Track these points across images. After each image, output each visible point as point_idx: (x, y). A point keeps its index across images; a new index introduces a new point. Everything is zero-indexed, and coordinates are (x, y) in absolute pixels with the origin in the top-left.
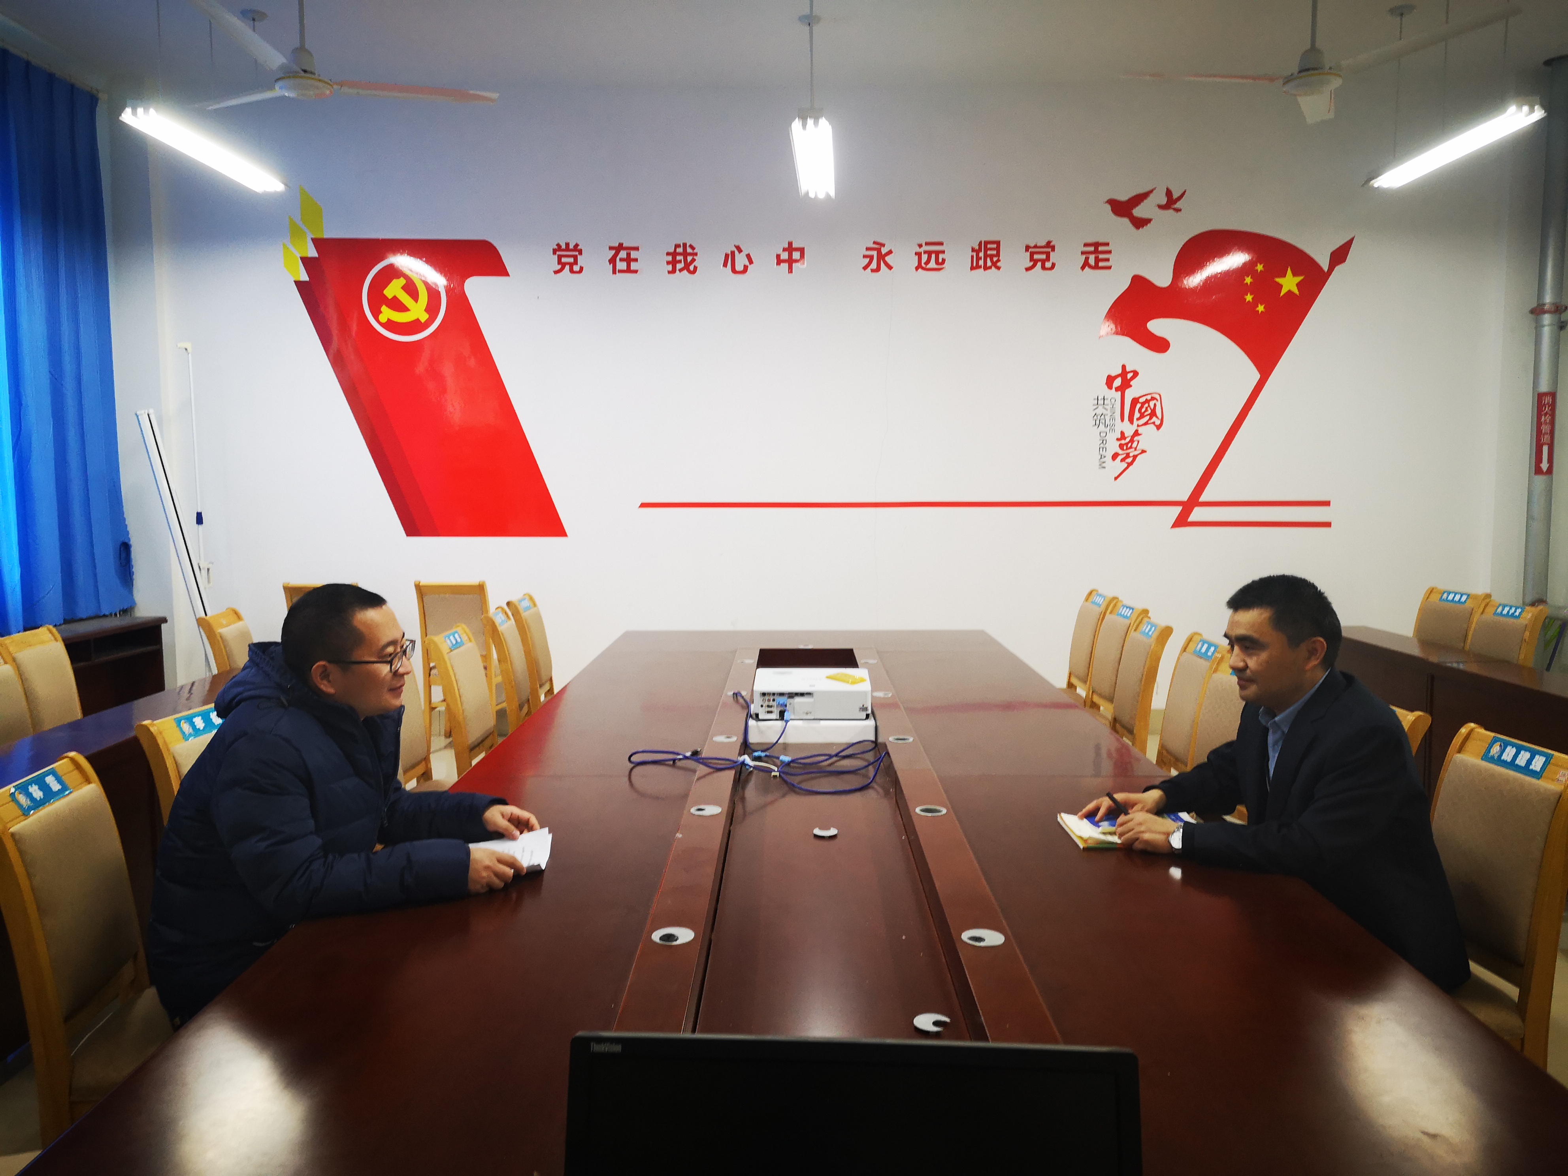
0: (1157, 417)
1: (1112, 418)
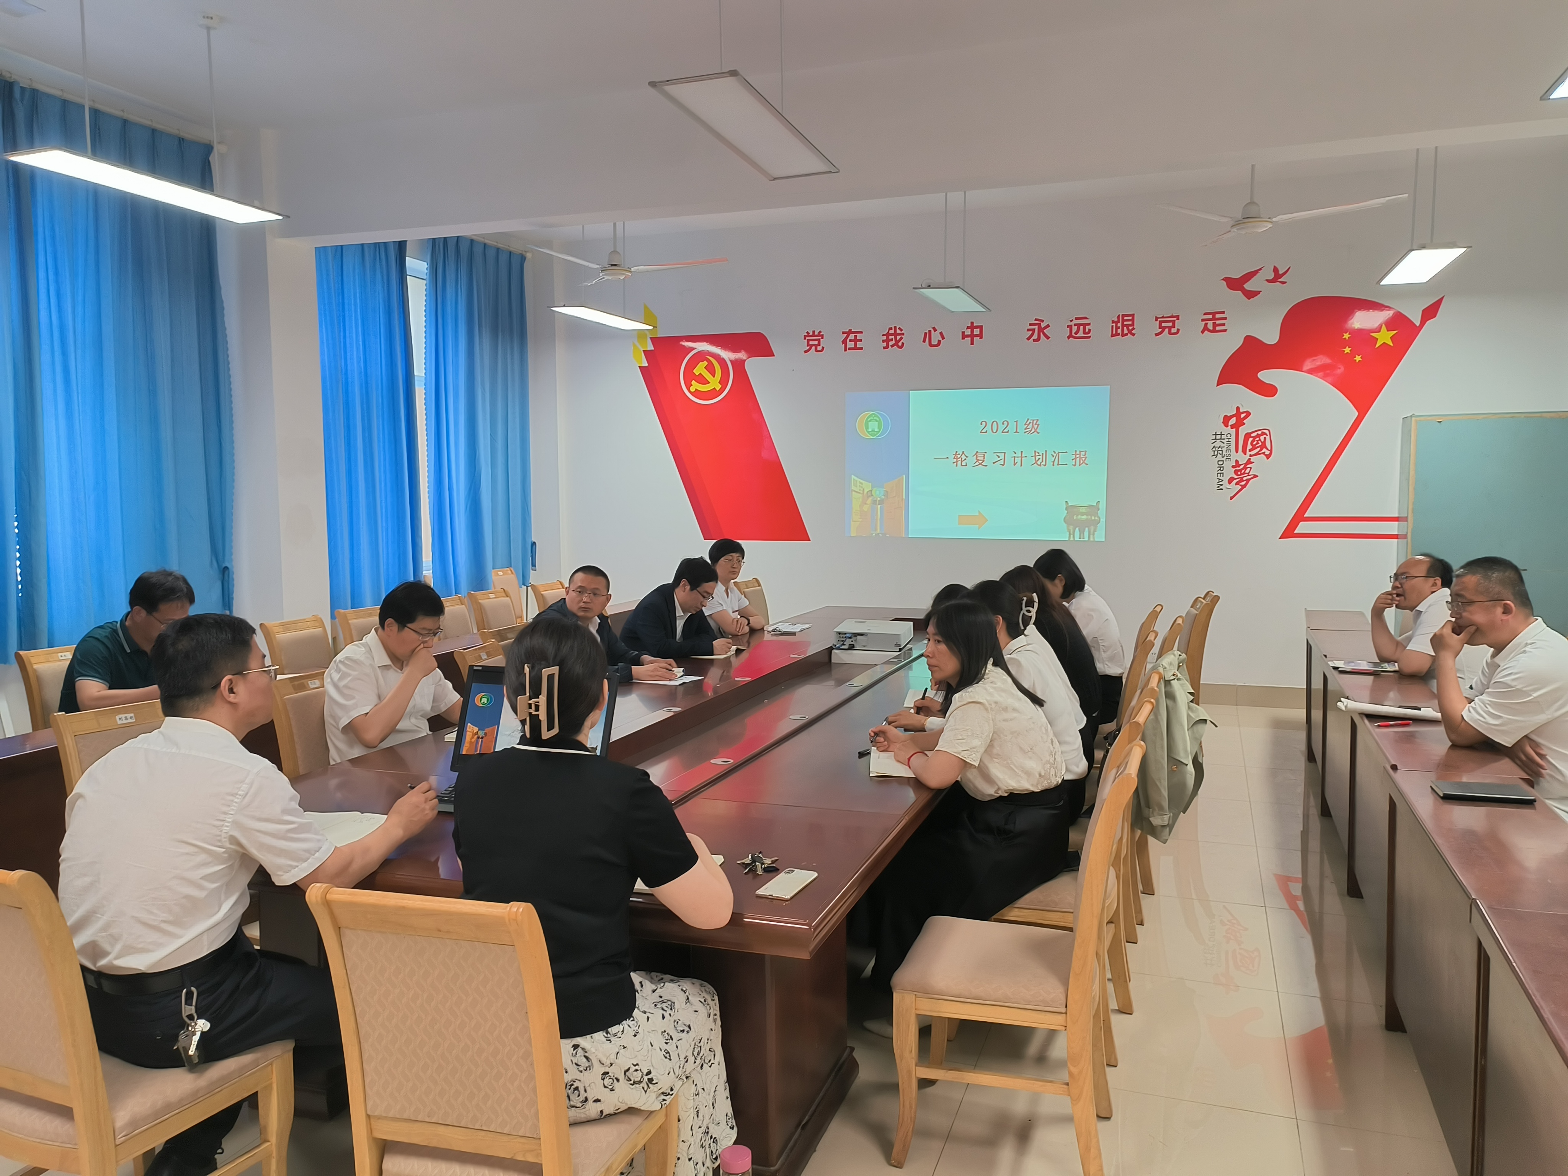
0: (1267, 449)
1: (1228, 449)
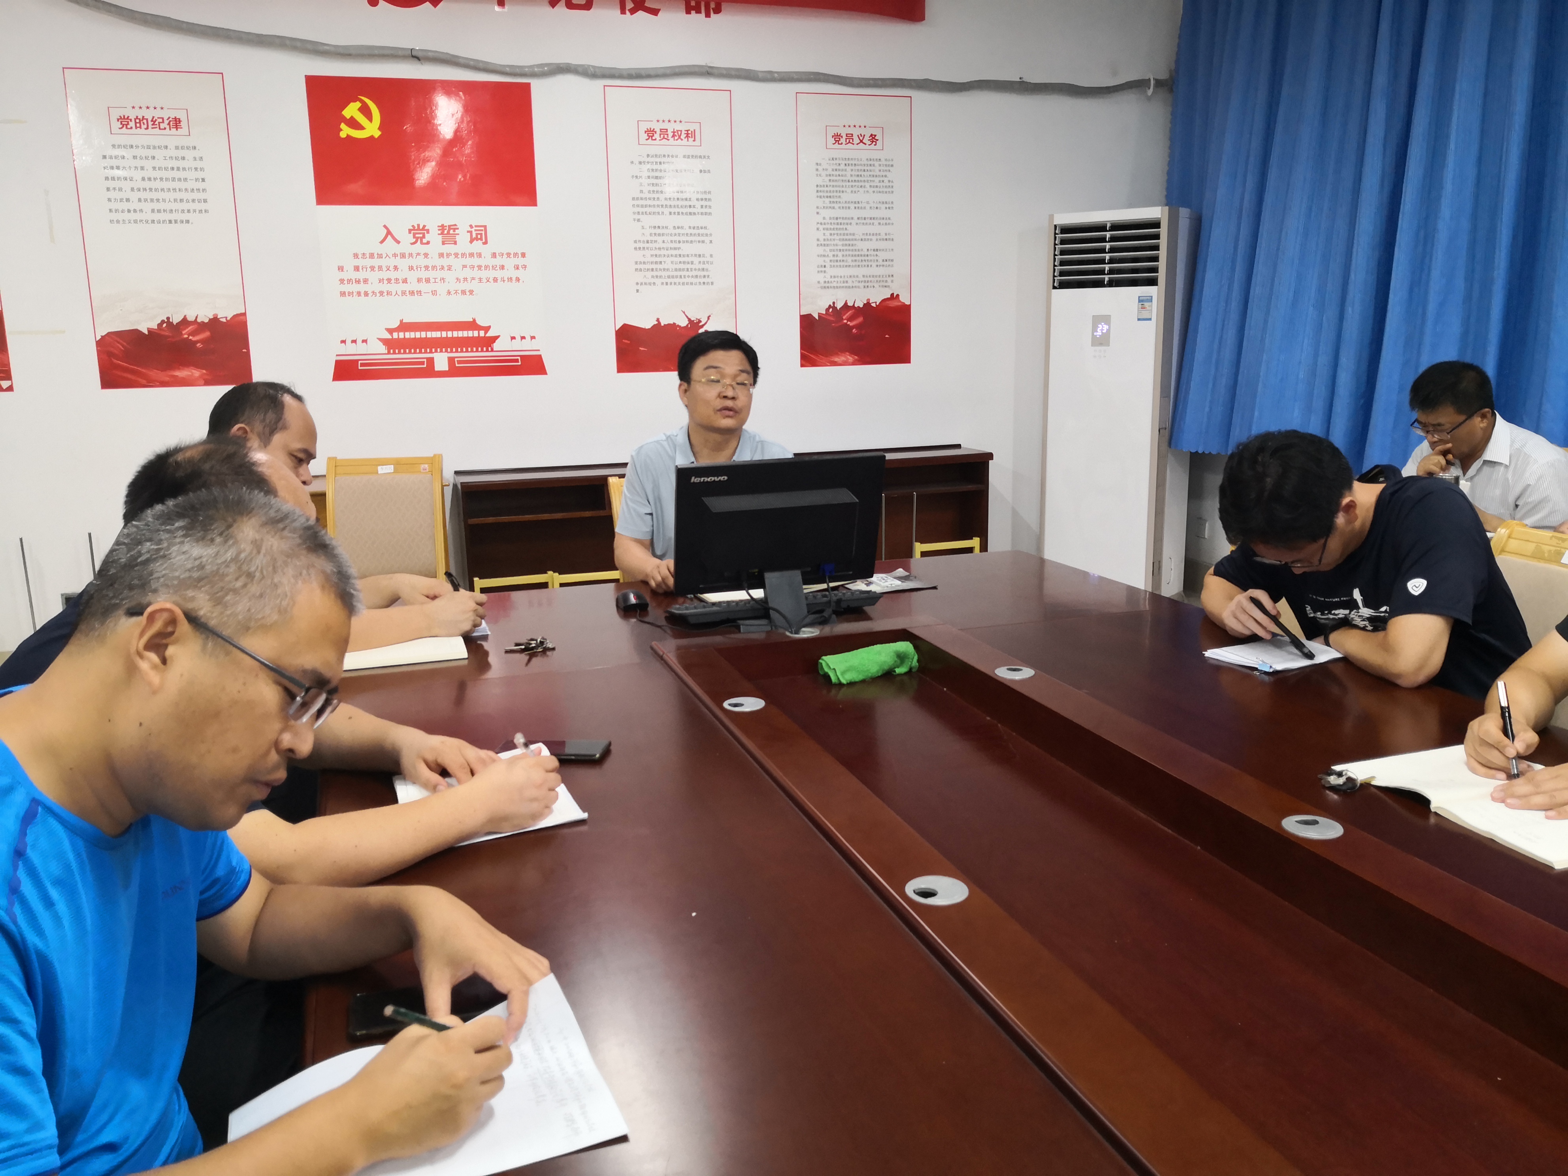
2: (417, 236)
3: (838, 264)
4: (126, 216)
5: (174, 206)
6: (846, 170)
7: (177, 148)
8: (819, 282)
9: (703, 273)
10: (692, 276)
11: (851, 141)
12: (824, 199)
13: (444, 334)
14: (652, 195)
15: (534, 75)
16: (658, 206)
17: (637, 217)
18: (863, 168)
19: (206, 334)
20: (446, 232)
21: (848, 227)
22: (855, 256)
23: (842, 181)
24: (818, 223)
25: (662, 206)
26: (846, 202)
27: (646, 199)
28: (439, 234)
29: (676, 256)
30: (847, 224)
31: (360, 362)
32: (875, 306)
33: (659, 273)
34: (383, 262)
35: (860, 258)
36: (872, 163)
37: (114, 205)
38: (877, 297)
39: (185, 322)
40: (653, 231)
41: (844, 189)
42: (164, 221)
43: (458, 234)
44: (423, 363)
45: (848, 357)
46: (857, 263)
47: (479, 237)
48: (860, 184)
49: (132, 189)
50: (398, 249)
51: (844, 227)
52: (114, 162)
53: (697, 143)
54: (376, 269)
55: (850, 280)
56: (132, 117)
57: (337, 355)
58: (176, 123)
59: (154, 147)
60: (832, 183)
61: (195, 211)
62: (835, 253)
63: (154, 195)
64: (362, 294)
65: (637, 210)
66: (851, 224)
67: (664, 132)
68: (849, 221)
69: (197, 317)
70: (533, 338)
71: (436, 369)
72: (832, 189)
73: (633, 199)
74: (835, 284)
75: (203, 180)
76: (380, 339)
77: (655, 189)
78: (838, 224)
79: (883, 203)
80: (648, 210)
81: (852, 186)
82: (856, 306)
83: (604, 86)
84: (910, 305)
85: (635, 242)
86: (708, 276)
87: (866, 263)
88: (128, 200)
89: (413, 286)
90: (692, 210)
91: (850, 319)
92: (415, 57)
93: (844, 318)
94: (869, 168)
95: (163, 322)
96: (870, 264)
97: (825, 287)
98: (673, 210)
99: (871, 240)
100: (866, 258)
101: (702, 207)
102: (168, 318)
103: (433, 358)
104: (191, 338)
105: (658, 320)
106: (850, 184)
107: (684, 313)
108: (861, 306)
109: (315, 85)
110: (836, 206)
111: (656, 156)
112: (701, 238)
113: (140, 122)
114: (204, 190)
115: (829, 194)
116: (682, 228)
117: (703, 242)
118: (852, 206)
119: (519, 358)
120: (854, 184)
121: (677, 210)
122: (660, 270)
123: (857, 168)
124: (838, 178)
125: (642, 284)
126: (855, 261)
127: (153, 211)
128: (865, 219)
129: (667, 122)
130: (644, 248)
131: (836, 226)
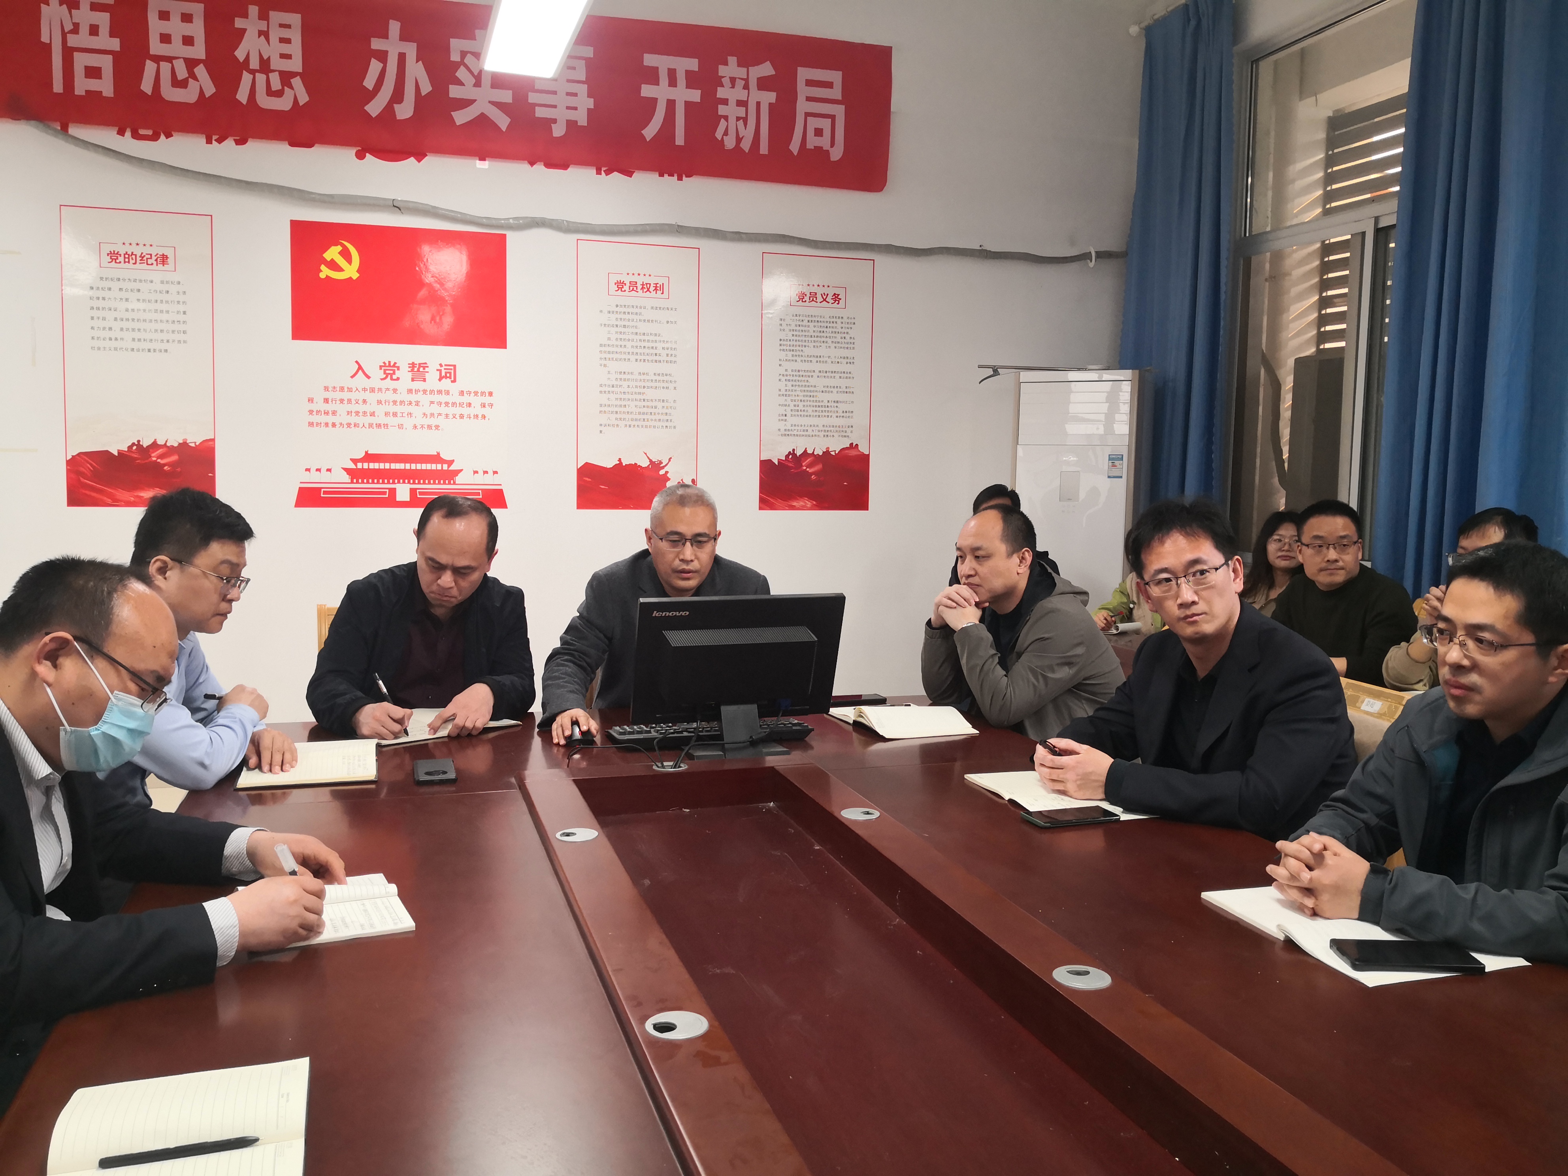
2: (387, 372)
3: (799, 413)
4: (107, 344)
5: (154, 336)
6: (809, 326)
7: (162, 282)
8: (779, 430)
9: (666, 418)
10: (655, 420)
11: (815, 299)
12: (786, 353)
13: (408, 466)
14: (619, 343)
15: (511, 227)
16: (625, 353)
17: (603, 362)
18: (825, 325)
19: (174, 458)
20: (416, 369)
21: (810, 379)
22: (816, 406)
23: (805, 336)
24: (780, 375)
25: (629, 353)
26: (808, 356)
27: (613, 345)
28: (409, 371)
29: (640, 400)
30: (809, 376)
31: (323, 490)
32: (834, 454)
33: (623, 416)
34: (353, 396)
35: (821, 409)
36: (834, 320)
37: (96, 333)
38: (836, 446)
39: (155, 445)
40: (619, 376)
41: (806, 344)
42: (143, 350)
43: (428, 372)
44: (384, 493)
45: (807, 502)
46: (817, 414)
47: (448, 375)
48: (823, 339)
49: (116, 319)
50: (368, 383)
51: (807, 378)
52: (101, 294)
53: (666, 295)
54: (345, 402)
55: (810, 429)
56: (122, 253)
57: (301, 483)
58: (164, 259)
59: (141, 281)
60: (795, 338)
61: (174, 341)
62: (796, 403)
63: (136, 325)
64: (330, 425)
65: (603, 356)
66: (812, 376)
67: (633, 285)
68: (810, 374)
69: (166, 441)
70: (495, 472)
71: (398, 499)
72: (795, 343)
73: (601, 345)
74: (795, 433)
75: (184, 313)
76: (345, 469)
77: (622, 336)
78: (799, 376)
79: (844, 358)
80: (615, 356)
81: (814, 342)
82: (815, 453)
83: (578, 240)
84: (869, 454)
85: (601, 386)
86: (671, 421)
87: (827, 414)
88: (110, 329)
89: (381, 419)
90: (658, 358)
91: (810, 466)
92: (396, 207)
93: (803, 464)
94: (831, 325)
95: (133, 444)
96: (830, 414)
97: (785, 435)
98: (639, 357)
99: (832, 392)
100: (827, 409)
101: (667, 355)
102: (139, 441)
103: (395, 488)
104: (159, 460)
105: (620, 460)
106: (813, 339)
107: (646, 454)
108: (821, 454)
109: (299, 230)
110: (799, 359)
111: (625, 306)
112: (665, 385)
113: (128, 257)
114: (184, 322)
115: (792, 348)
116: (647, 374)
117: (667, 388)
118: (814, 360)
119: (480, 491)
120: (816, 339)
121: (643, 357)
122: (624, 412)
123: (819, 324)
124: (801, 333)
125: (605, 425)
126: (816, 411)
127: (134, 340)
128: (826, 372)
129: (636, 275)
130: (609, 392)
131: (797, 378)
